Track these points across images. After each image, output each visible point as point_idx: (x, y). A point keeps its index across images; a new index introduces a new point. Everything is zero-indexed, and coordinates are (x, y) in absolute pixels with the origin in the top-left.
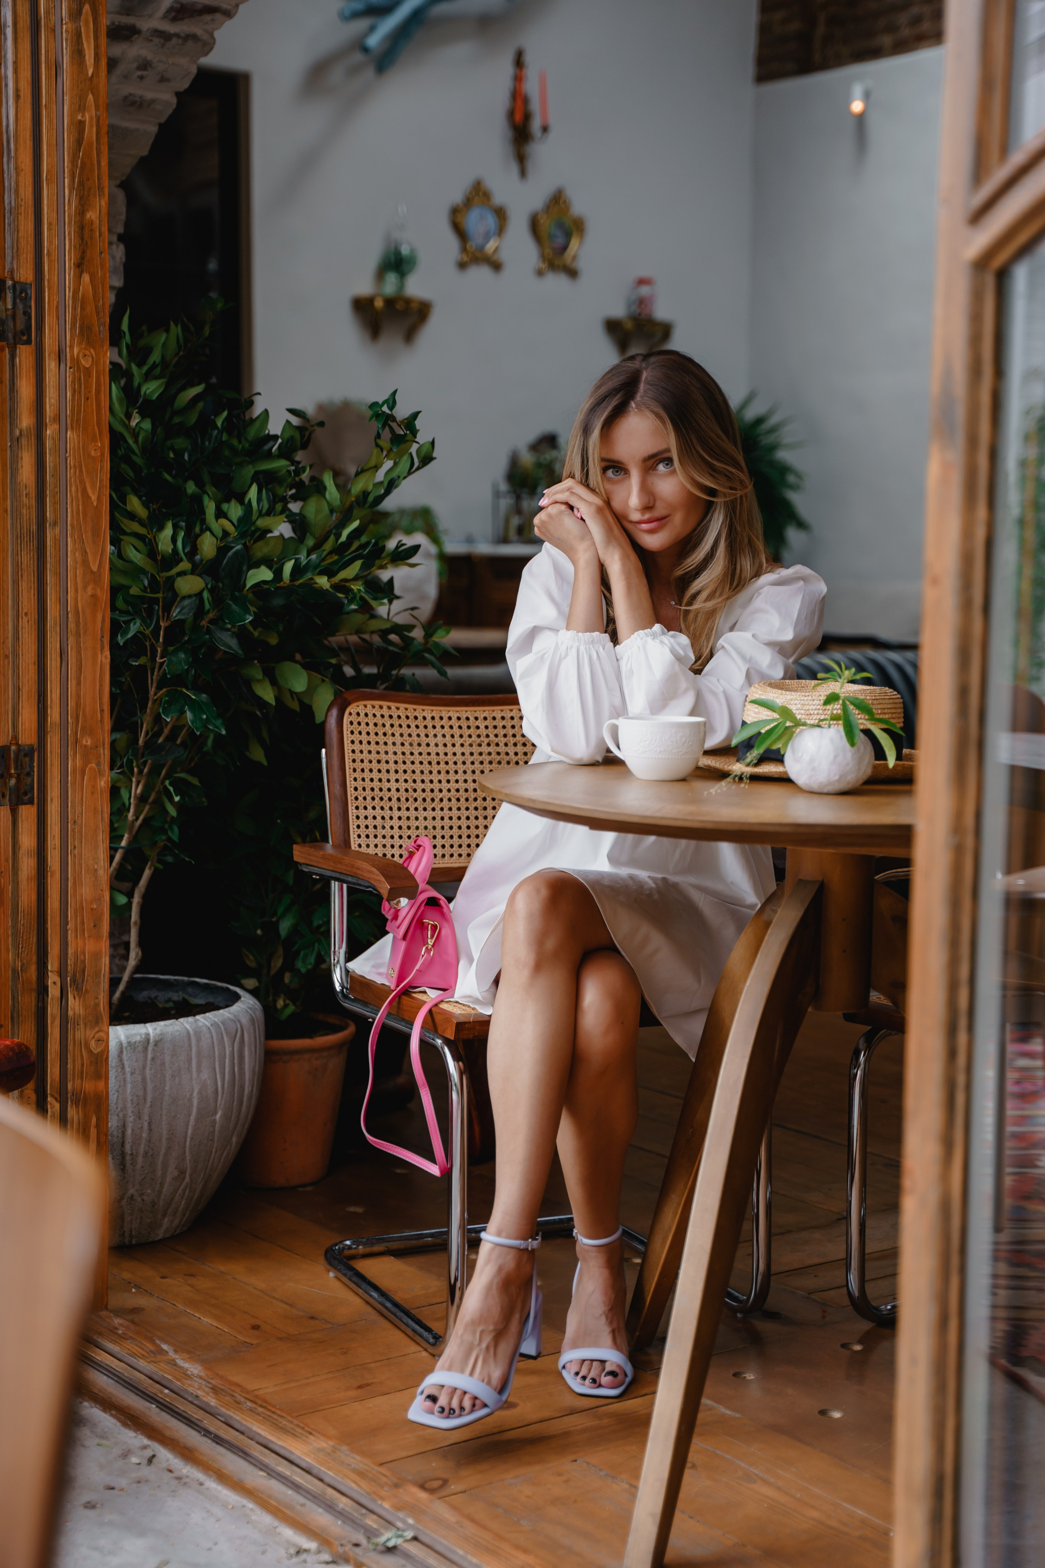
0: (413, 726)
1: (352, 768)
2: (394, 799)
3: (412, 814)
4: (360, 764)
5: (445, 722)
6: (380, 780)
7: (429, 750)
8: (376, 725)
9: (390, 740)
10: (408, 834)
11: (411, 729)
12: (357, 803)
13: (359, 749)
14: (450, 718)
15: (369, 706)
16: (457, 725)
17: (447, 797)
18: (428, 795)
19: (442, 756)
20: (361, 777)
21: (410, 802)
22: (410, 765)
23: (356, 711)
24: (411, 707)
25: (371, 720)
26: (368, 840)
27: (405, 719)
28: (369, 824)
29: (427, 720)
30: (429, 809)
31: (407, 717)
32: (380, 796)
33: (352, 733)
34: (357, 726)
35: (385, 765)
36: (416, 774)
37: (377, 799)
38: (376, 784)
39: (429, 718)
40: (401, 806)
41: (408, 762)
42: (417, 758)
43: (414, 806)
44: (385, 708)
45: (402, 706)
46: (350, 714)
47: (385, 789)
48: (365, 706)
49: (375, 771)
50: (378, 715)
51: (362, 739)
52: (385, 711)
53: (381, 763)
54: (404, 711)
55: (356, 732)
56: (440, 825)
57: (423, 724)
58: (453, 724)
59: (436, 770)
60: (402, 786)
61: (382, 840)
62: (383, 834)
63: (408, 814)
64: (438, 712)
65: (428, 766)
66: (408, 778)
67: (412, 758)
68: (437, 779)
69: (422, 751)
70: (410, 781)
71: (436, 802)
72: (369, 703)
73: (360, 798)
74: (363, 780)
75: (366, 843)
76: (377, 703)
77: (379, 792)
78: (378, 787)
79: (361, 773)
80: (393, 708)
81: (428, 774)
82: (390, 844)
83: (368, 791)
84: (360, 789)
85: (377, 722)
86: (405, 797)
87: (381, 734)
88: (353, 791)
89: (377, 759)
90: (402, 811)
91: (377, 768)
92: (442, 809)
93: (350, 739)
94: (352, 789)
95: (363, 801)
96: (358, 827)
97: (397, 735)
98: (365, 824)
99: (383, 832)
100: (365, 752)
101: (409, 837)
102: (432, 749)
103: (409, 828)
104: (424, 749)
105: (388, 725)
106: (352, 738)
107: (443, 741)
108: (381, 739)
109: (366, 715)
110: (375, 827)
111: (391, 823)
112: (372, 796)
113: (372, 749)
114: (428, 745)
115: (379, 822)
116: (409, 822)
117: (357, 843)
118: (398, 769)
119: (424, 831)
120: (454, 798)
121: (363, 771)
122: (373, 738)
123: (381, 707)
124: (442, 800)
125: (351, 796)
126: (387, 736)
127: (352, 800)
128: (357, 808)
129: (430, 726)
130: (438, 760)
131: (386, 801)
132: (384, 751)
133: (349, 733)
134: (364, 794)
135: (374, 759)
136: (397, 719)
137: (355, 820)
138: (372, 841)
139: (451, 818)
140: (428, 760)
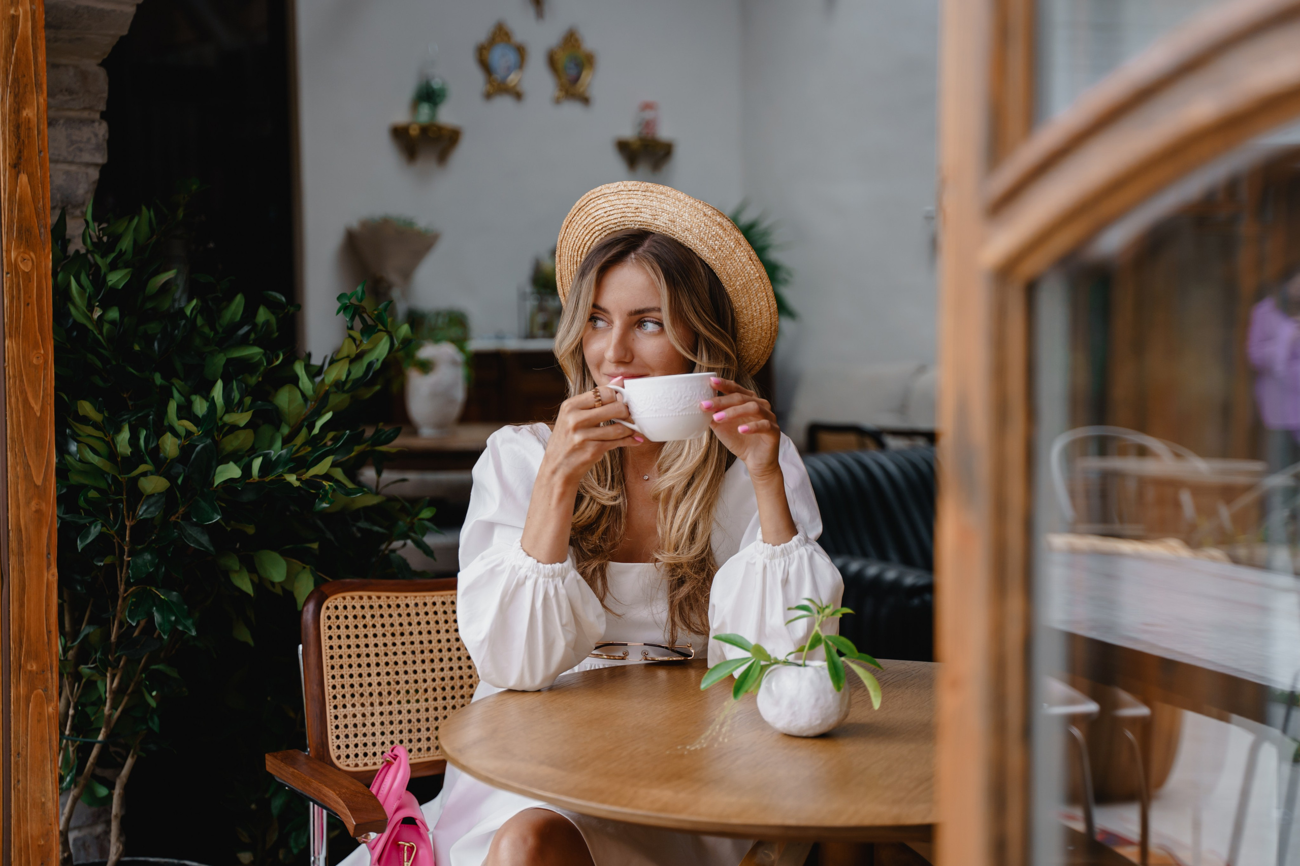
0: (395, 615)
1: (330, 665)
2: (375, 694)
3: (395, 707)
4: (339, 660)
5: (428, 608)
6: (360, 675)
7: (412, 639)
8: (355, 617)
10: (390, 730)
11: (393, 618)
12: (336, 702)
13: (338, 645)
14: (434, 604)
15: (348, 598)
16: (442, 610)
17: (432, 687)
18: (412, 687)
19: (426, 644)
20: (340, 674)
21: (392, 696)
22: (393, 657)
23: (334, 605)
24: (393, 594)
25: (350, 613)
26: (347, 740)
27: (387, 608)
28: (348, 723)
29: (410, 608)
31: (389, 606)
32: (360, 692)
33: (330, 628)
34: (335, 620)
35: (365, 658)
36: (399, 665)
37: (357, 695)
38: (356, 680)
39: (412, 605)
40: (383, 701)
41: (390, 654)
42: (400, 649)
43: (397, 700)
44: (365, 598)
45: (384, 595)
46: (328, 608)
47: (365, 685)
48: (344, 598)
49: (355, 666)
50: (358, 607)
51: (341, 634)
52: (366, 602)
53: (361, 658)
54: (386, 599)
55: (334, 627)
56: (425, 717)
57: (406, 612)
58: (437, 610)
59: (420, 659)
60: (384, 679)
61: (363, 738)
62: (363, 732)
63: (390, 708)
64: (422, 598)
65: (411, 656)
66: (390, 670)
67: (394, 649)
68: (421, 669)
69: (405, 641)
70: (392, 673)
71: (420, 693)
72: (348, 595)
73: (339, 697)
74: (342, 676)
75: (345, 744)
76: (356, 594)
77: (359, 688)
78: (358, 683)
79: (339, 670)
80: (374, 597)
81: (412, 665)
82: (371, 742)
83: (347, 688)
84: (338, 686)
85: (357, 614)
86: (387, 691)
87: (360, 626)
88: (331, 690)
89: (357, 653)
90: (383, 706)
91: (357, 663)
92: (427, 700)
93: (328, 635)
94: (330, 688)
95: (341, 699)
96: (337, 727)
97: (378, 625)
98: (344, 724)
99: (364, 730)
100: (344, 647)
101: (392, 733)
102: (416, 638)
103: (391, 723)
104: (407, 639)
105: (368, 616)
106: (330, 633)
107: (427, 628)
108: (361, 631)
109: (345, 607)
110: (355, 726)
111: (373, 719)
112: (351, 693)
113: (351, 643)
114: (411, 634)
115: (359, 720)
116: (391, 717)
117: (336, 745)
118: (380, 662)
119: (407, 724)
120: (439, 687)
121: (341, 667)
122: (352, 631)
123: (361, 598)
124: (426, 691)
125: (329, 695)
126: (368, 628)
127: (330, 699)
128: (335, 707)
129: (413, 613)
130: (422, 648)
131: (367, 697)
132: (364, 643)
133: (326, 628)
134: (343, 691)
135: (354, 654)
136: (378, 609)
137: (334, 720)
138: (352, 741)
139: (436, 709)
140: (411, 650)
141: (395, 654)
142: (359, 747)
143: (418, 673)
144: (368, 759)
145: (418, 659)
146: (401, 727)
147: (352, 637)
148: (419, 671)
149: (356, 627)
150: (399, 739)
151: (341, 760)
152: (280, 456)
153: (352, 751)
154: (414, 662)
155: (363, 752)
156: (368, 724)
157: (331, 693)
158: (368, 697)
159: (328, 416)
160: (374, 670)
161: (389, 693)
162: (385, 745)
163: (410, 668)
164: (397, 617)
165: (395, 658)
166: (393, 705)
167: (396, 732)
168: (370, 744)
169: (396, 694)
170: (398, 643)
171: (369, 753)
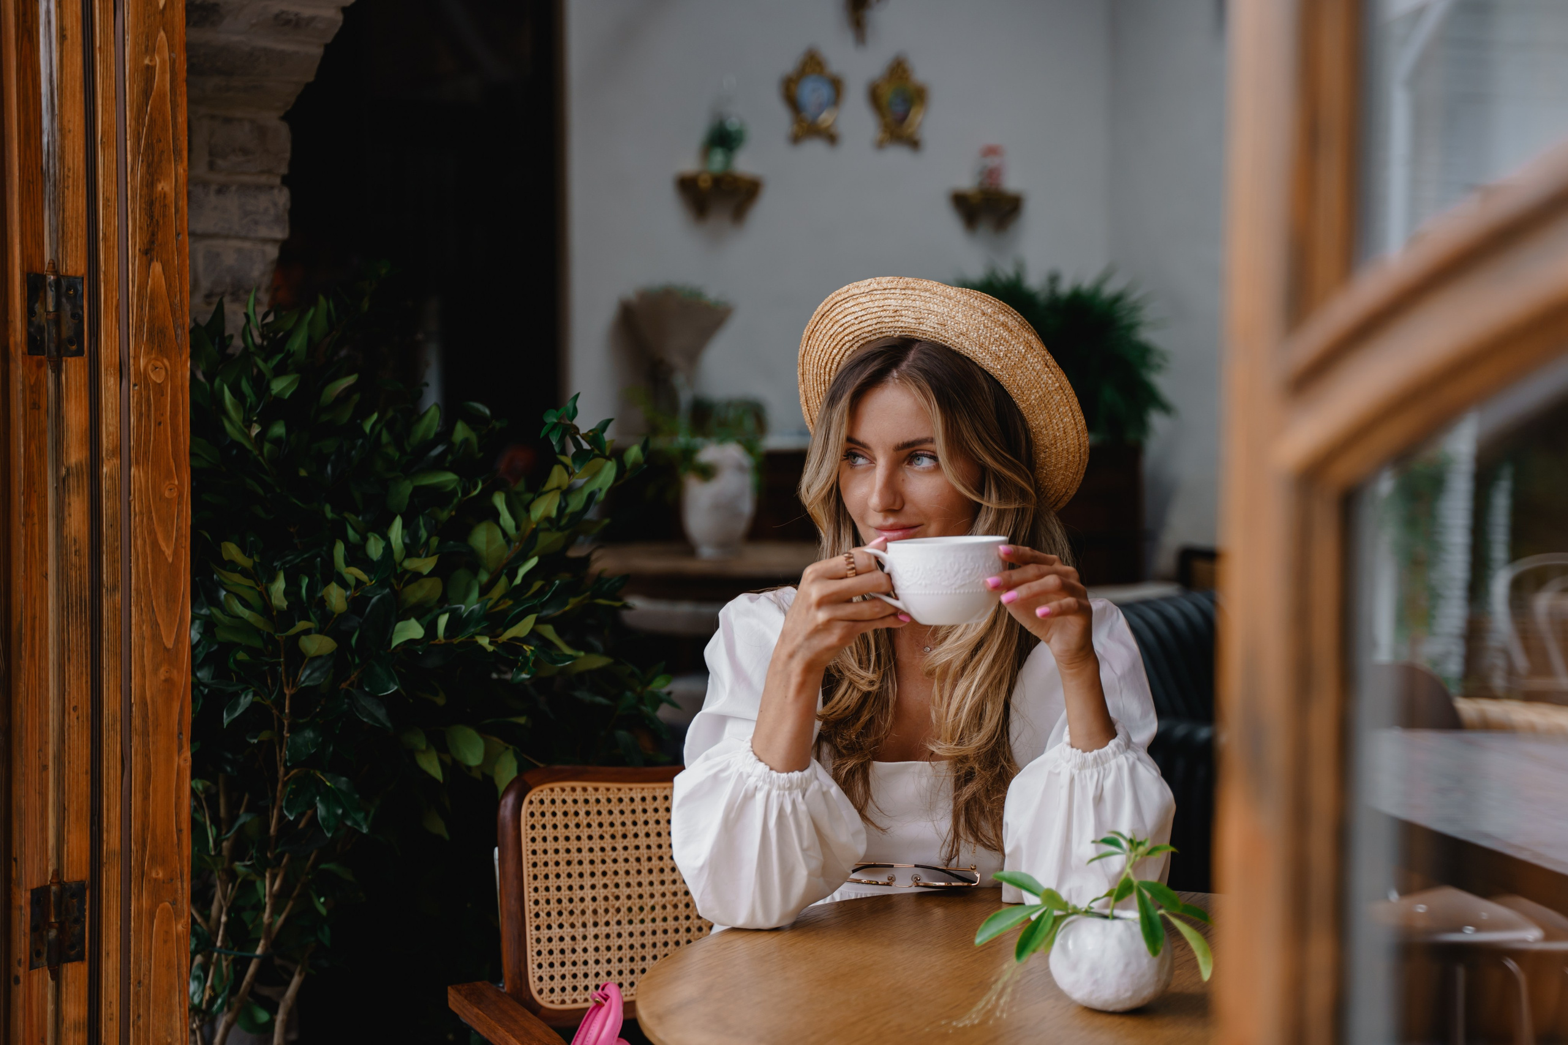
0: (616, 812)
1: (532, 875)
2: (589, 912)
3: (614, 929)
4: (543, 868)
6: (570, 888)
7: (637, 842)
8: (565, 814)
9: (585, 833)
10: (607, 957)
11: (614, 816)
12: (538, 921)
13: (542, 849)
15: (557, 790)
17: (661, 904)
18: (636, 903)
19: (654, 849)
20: (544, 886)
21: (610, 914)
22: (612, 864)
23: (539, 798)
24: (614, 786)
25: (559, 809)
26: (552, 970)
27: (606, 803)
28: (554, 948)
29: (636, 803)
30: (636, 921)
31: (609, 801)
32: (569, 909)
33: (533, 827)
34: (540, 818)
35: (577, 866)
36: (619, 876)
38: (565, 894)
39: (638, 799)
40: (598, 920)
41: (609, 861)
42: (621, 855)
43: (616, 919)
44: (579, 790)
45: (602, 786)
46: (531, 802)
47: (576, 900)
48: (552, 790)
49: (563, 876)
50: (569, 801)
51: (547, 835)
52: (579, 795)
53: (572, 866)
54: (605, 792)
55: (538, 826)
56: (651, 942)
57: (630, 808)
60: (601, 893)
61: (571, 967)
62: (572, 960)
64: (651, 790)
65: (635, 863)
66: (608, 882)
67: (614, 855)
68: (648, 881)
69: (628, 845)
70: (611, 885)
71: (645, 911)
72: (557, 786)
73: (542, 915)
74: (547, 889)
75: (549, 974)
76: (568, 785)
77: (568, 904)
78: (568, 897)
79: (544, 880)
80: (590, 789)
81: (636, 875)
82: (582, 972)
83: (553, 905)
84: (542, 902)
85: (567, 810)
86: (603, 908)
87: (572, 825)
88: (533, 906)
89: (566, 860)
90: (599, 927)
91: (566, 872)
92: (654, 920)
93: (530, 837)
94: (531, 903)
95: (545, 917)
96: (539, 953)
97: (595, 825)
98: (548, 949)
99: (574, 957)
100: (550, 852)
101: (609, 961)
102: (642, 841)
103: (608, 948)
104: (630, 842)
105: (582, 813)
106: (533, 834)
107: (656, 828)
108: (573, 832)
109: (553, 802)
110: (562, 952)
111: (585, 944)
112: (559, 909)
113: (559, 847)
114: (636, 836)
115: (567, 944)
116: (608, 941)
117: (537, 975)
118: (595, 871)
119: (628, 951)
120: (670, 903)
121: (546, 877)
122: (561, 832)
123: (573, 790)
124: (653, 908)
125: (530, 912)
126: (581, 828)
127: (531, 918)
128: (538, 928)
129: (639, 809)
130: (650, 855)
131: (578, 915)
132: (576, 848)
133: (528, 827)
134: (548, 908)
135: (563, 860)
136: (595, 804)
137: (535, 944)
138: (558, 971)
139: (665, 932)
140: (635, 856)
141: (615, 861)
142: (567, 979)
143: (643, 887)
144: (578, 995)
145: (644, 868)
146: (620, 954)
147: (561, 839)
148: (645, 883)
149: (566, 826)
150: (617, 969)
151: (544, 995)
152: (472, 611)
153: (557, 984)
154: (639, 872)
155: (572, 985)
156: (579, 950)
157: (532, 910)
158: (580, 915)
159: (533, 562)
160: (588, 881)
161: (607, 911)
162: (600, 977)
163: (633, 879)
164: (619, 815)
165: (615, 867)
166: (611, 926)
167: (615, 960)
168: (580, 975)
169: (615, 913)
170: (619, 847)
171: (579, 987)
